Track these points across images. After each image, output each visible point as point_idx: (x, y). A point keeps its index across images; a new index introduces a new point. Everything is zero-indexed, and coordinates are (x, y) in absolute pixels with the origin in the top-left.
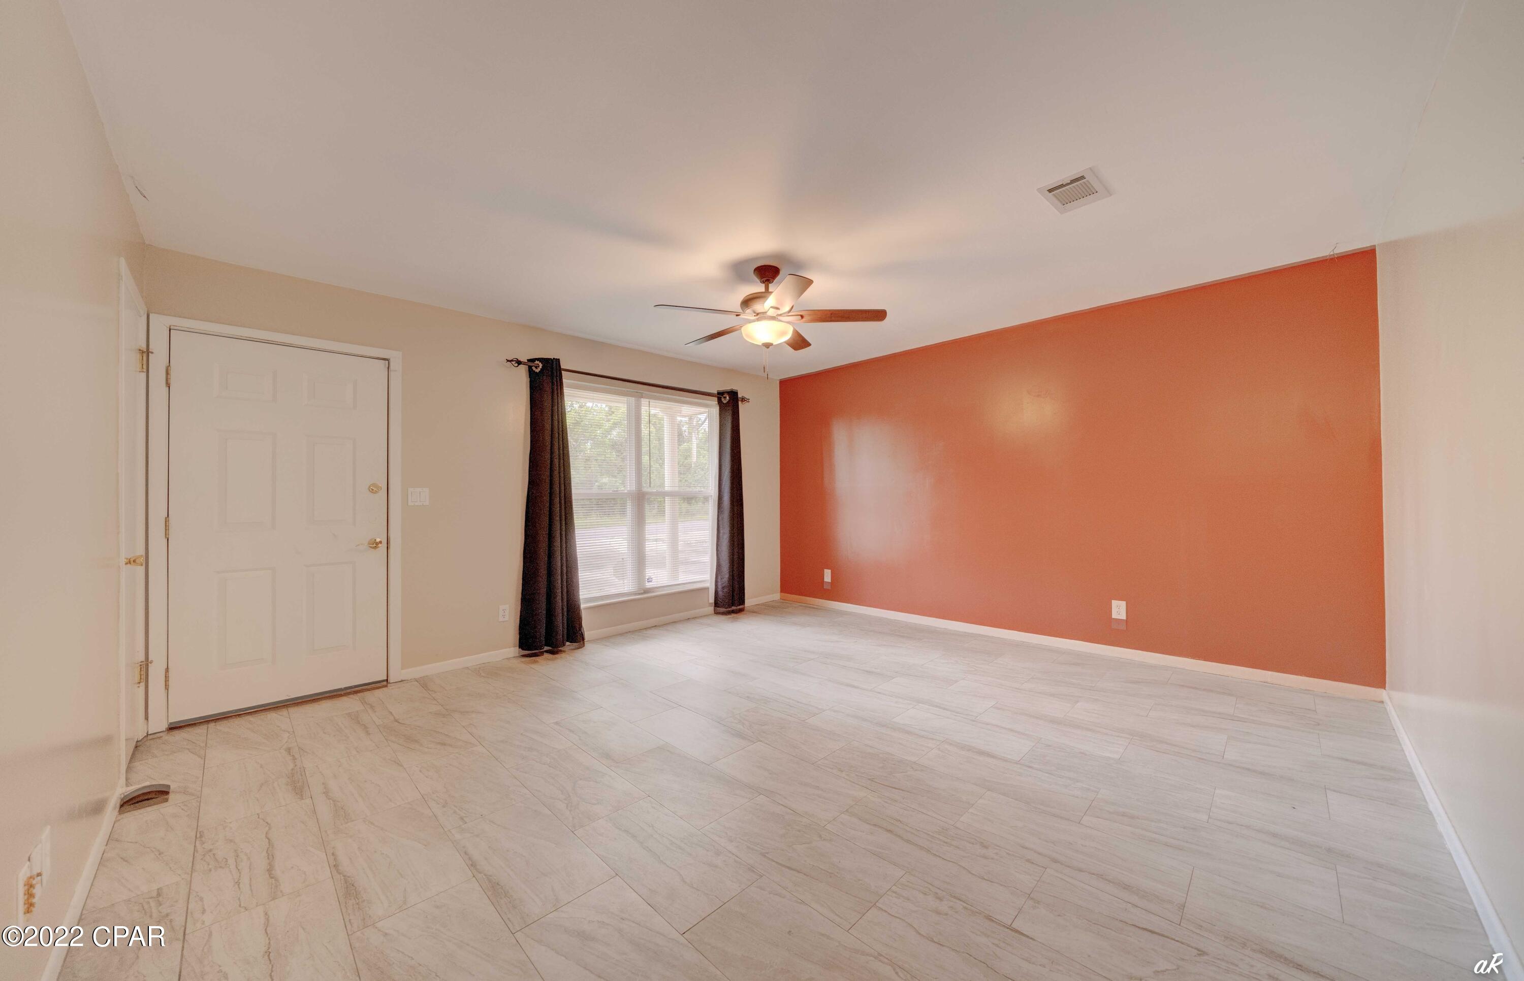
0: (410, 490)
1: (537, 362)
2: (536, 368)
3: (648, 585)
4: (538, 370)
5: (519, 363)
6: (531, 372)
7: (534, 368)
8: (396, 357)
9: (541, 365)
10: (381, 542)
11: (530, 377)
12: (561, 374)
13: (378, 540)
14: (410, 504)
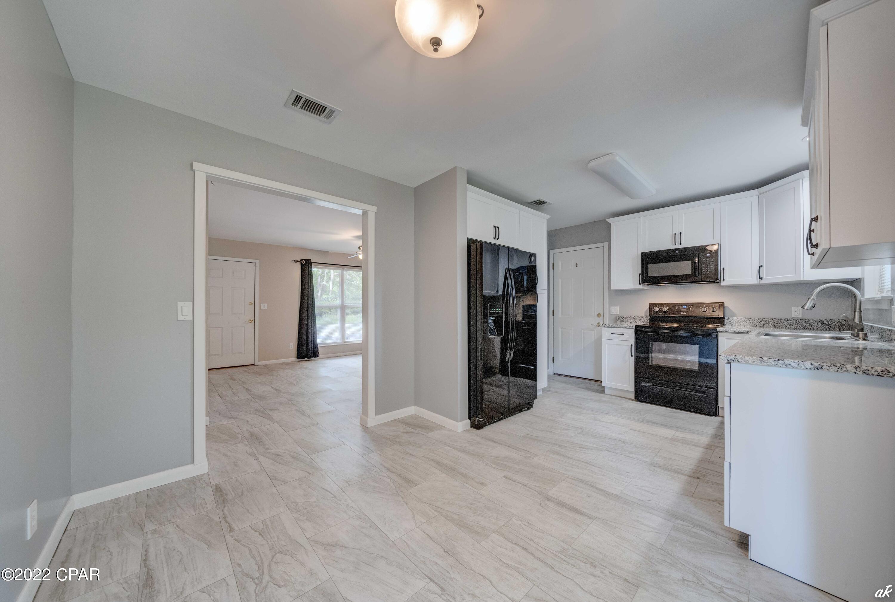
0: (261, 304)
1: (303, 261)
2: (303, 262)
3: (346, 340)
4: (303, 263)
5: (297, 261)
6: (301, 264)
7: (302, 263)
8: (257, 262)
9: (305, 262)
10: (252, 321)
11: (301, 265)
12: (311, 264)
13: (252, 320)
14: (261, 309)
